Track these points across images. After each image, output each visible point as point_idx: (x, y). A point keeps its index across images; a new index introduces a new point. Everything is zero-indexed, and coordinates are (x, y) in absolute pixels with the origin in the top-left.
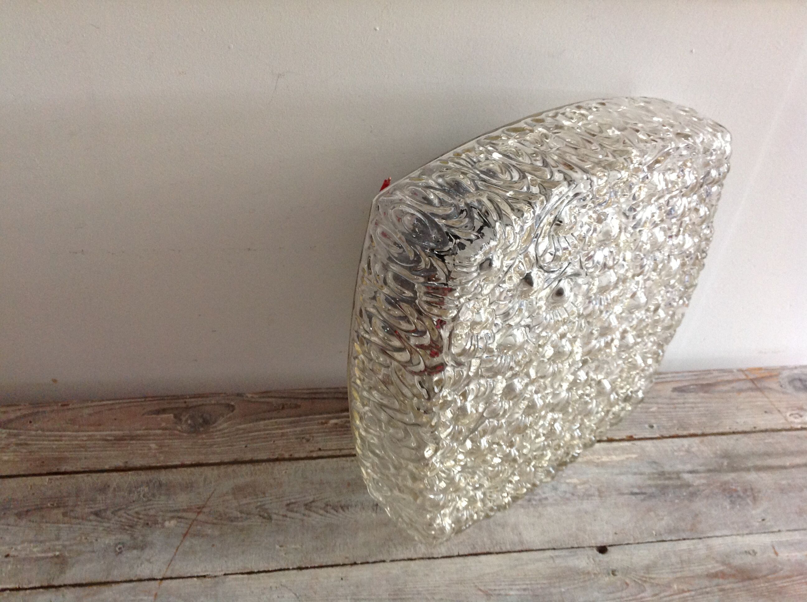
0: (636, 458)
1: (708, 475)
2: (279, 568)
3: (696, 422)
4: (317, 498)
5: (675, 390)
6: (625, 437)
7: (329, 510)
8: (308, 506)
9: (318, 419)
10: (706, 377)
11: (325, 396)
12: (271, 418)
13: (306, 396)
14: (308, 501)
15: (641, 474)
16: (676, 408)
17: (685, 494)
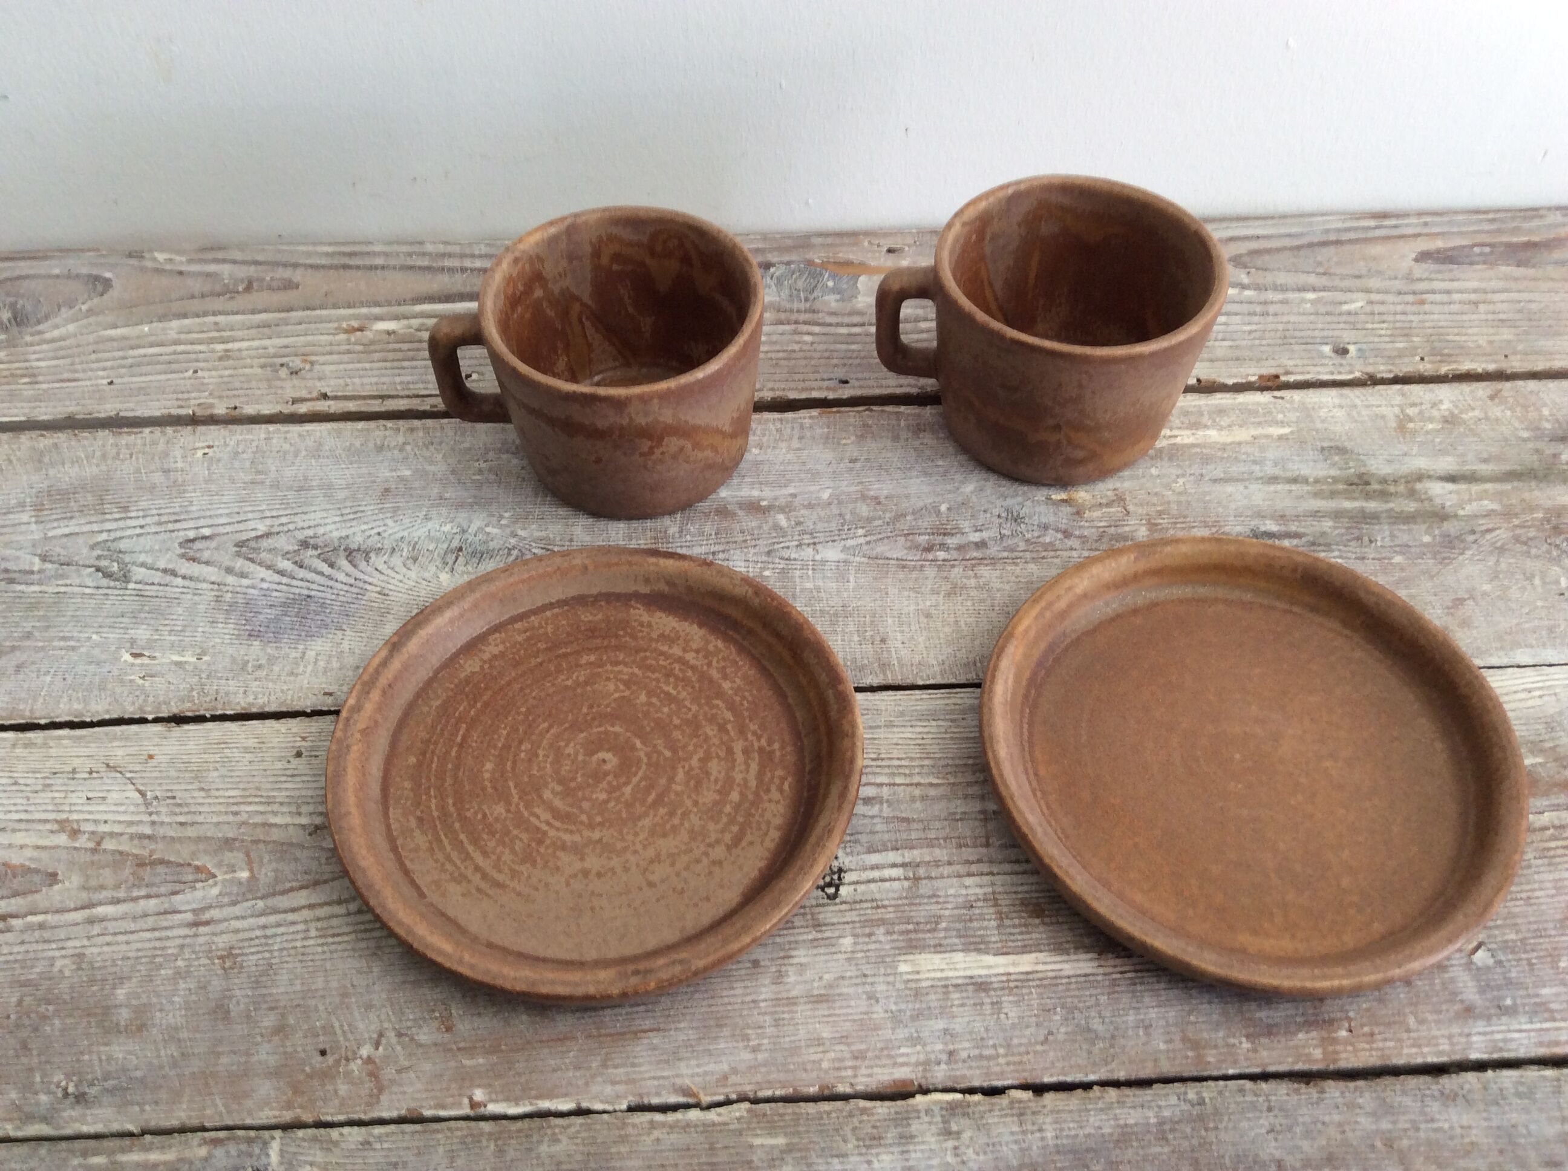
0: (1280, 438)
1: (1508, 487)
2: (115, 716)
3: (1482, 341)
4: (282, 525)
5: (1423, 257)
6: (1253, 379)
7: (306, 562)
8: (245, 548)
9: (339, 319)
10: (1526, 225)
11: (379, 261)
12: (205, 314)
13: (324, 261)
14: (253, 534)
15: (1294, 480)
16: (1422, 302)
17: (1427, 539)
